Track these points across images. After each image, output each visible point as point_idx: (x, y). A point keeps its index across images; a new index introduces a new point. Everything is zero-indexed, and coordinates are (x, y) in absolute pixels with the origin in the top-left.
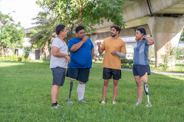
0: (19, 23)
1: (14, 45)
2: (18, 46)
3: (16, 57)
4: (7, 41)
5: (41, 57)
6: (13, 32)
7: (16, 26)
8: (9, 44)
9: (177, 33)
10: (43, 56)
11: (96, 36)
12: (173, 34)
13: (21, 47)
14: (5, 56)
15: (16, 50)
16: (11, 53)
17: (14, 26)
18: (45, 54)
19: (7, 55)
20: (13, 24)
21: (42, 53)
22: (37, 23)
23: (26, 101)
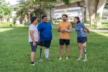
0: (9, 3)
1: (7, 16)
2: (9, 16)
3: (9, 24)
4: (3, 14)
5: (23, 22)
6: (6, 9)
7: (7, 4)
8: (4, 16)
9: (102, 5)
10: (24, 22)
11: (55, 8)
12: (100, 6)
13: (11, 17)
14: (2, 23)
15: (8, 19)
16: (5, 21)
17: (6, 5)
18: (25, 20)
19: (3, 22)
20: (5, 4)
21: (24, 20)
22: (19, 4)
23: (16, 60)
